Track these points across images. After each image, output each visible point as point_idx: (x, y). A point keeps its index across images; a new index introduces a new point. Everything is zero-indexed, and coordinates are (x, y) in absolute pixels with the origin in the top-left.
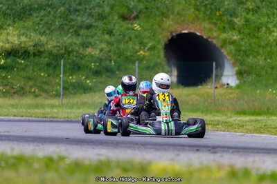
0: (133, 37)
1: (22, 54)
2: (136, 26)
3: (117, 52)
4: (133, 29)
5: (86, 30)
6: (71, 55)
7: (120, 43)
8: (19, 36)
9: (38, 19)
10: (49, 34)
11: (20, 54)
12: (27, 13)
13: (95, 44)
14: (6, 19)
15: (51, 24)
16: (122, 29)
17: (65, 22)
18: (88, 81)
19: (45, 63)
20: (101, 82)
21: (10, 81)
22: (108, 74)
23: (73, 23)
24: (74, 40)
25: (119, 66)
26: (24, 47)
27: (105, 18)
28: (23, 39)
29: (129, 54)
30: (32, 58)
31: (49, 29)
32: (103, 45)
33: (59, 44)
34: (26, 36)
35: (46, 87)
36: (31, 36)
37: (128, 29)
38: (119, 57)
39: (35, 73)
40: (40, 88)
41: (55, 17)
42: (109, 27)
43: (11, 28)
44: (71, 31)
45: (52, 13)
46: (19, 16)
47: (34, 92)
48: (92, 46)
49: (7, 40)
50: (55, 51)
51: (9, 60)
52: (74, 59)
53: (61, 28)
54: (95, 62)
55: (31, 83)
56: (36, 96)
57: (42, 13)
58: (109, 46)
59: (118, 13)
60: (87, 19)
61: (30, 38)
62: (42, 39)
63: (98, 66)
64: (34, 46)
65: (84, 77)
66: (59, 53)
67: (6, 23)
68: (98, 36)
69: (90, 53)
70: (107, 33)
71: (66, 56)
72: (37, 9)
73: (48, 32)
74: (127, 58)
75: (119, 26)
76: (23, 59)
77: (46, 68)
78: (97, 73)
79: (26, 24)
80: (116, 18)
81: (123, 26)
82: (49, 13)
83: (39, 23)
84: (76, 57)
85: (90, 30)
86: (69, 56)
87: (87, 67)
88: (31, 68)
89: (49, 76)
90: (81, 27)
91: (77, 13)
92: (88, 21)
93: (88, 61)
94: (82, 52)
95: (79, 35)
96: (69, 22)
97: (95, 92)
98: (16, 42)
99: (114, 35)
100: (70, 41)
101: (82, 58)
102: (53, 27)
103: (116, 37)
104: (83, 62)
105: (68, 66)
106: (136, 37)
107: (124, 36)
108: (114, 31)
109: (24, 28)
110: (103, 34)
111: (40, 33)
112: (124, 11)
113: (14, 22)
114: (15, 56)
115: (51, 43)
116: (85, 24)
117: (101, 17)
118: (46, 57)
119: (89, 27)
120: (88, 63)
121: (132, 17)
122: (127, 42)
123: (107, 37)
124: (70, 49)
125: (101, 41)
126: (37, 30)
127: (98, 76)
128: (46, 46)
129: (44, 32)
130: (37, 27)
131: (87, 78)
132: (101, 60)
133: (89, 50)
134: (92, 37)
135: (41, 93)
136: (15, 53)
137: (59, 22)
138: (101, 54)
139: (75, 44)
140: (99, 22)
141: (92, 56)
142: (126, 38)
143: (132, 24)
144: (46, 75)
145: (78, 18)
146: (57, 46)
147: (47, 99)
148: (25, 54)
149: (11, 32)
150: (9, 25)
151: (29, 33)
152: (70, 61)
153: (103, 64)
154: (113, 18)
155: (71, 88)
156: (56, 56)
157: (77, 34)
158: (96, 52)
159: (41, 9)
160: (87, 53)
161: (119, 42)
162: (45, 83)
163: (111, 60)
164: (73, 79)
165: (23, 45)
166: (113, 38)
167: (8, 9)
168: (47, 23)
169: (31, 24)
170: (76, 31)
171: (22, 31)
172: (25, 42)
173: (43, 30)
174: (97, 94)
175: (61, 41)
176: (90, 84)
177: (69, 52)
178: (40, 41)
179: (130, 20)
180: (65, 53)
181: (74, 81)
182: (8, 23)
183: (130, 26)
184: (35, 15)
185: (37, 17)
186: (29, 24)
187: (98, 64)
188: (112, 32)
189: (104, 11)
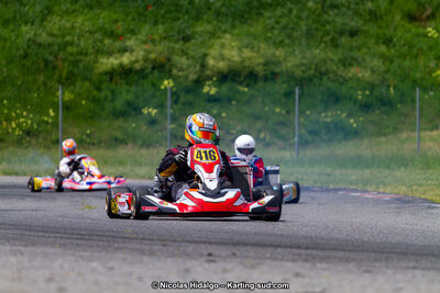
0: (425, 48)
1: (246, 77)
2: (431, 31)
3: (399, 72)
4: (425, 35)
5: (349, 39)
6: (325, 78)
7: (405, 59)
8: (240, 49)
9: (272, 21)
10: (289, 46)
11: (242, 78)
12: (254, 12)
13: (364, 60)
14: (221, 21)
15: (293, 29)
16: (409, 35)
17: (314, 26)
18: (352, 121)
19: (282, 91)
20: (373, 122)
21: (225, 121)
22: (383, 108)
23: (328, 27)
24: (330, 55)
25: (403, 95)
26: (249, 67)
27: (381, 18)
28: (247, 53)
29: (418, 75)
30: (260, 84)
31: (289, 37)
32: (376, 63)
33: (304, 61)
34: (252, 48)
35: (283, 131)
36: (259, 48)
37: (418, 35)
38: (402, 81)
39: (267, 108)
40: (274, 133)
41: (300, 18)
42: (387, 32)
43: (228, 36)
44: (325, 39)
45: (295, 12)
46: (242, 16)
47: (264, 139)
48: (359, 64)
49: (222, 55)
50: (298, 73)
51: (225, 88)
52: (330, 84)
53: (309, 35)
54: (364, 89)
55: (259, 124)
56: (268, 145)
57: (279, 11)
58: (387, 64)
59: (402, 11)
60: (352, 20)
61: (258, 52)
62: (277, 53)
63: (368, 96)
64: (265, 64)
65: (344, 115)
66: (306, 75)
67: (220, 28)
68: (370, 48)
69: (354, 75)
70: (384, 43)
71: (316, 80)
72: (271, 5)
73: (287, 41)
74: (415, 81)
75: (403, 31)
76: (248, 86)
77: (283, 100)
78: (366, 107)
79: (252, 30)
80: (398, 17)
81: (409, 31)
82: (290, 11)
83: (273, 28)
84: (333, 81)
85: (356, 38)
86: (321, 79)
87: (350, 98)
88: (260, 99)
89: (288, 112)
90: (341, 33)
91: (336, 11)
92: (353, 24)
93: (352, 88)
94: (343, 74)
95: (337, 46)
96: (323, 25)
97: (362, 138)
98: (237, 59)
99: (394, 45)
100: (322, 55)
101: (342, 84)
102: (296, 34)
103: (397, 48)
104: (344, 89)
105: (320, 97)
106: (431, 48)
107: (411, 47)
108: (395, 39)
109: (249, 35)
110: (377, 43)
111: (274, 43)
112: (412, 7)
113: (233, 27)
114: (234, 81)
115: (292, 60)
116: (348, 28)
117: (374, 16)
118: (284, 82)
119: (353, 33)
120: (352, 91)
121: (424, 16)
122: (416, 56)
123: (383, 49)
124: (323, 69)
125: (374, 56)
126: (270, 38)
127: (367, 112)
128: (283, 65)
129: (282, 42)
130: (269, 35)
131: (349, 116)
132: (372, 87)
133: (353, 71)
134: (359, 49)
135: (276, 140)
136: (234, 75)
137: (306, 25)
138: (375, 75)
139: (331, 60)
140: (371, 24)
141: (358, 80)
142: (415, 51)
143: (425, 27)
144: (283, 112)
145: (337, 19)
146: (302, 65)
147: (284, 149)
148: (251, 77)
149: (227, 43)
150: (225, 32)
151: (256, 43)
152: (322, 88)
153: (376, 93)
154: (393, 18)
155: (323, 131)
156: (301, 80)
157: (335, 44)
158: (365, 74)
159: (277, 5)
160: (350, 75)
161: (403, 56)
162: (283, 124)
163: (389, 87)
164: (327, 117)
165: (247, 64)
166: (392, 51)
167: (223, 5)
168: (285, 27)
169: (260, 28)
170: (333, 40)
171: (246, 42)
172: (250, 59)
173: (280, 38)
174: (366, 140)
175: (308, 56)
176: (355, 125)
177: (321, 74)
178: (275, 56)
179: (421, 21)
180: (315, 76)
181: (328, 120)
182: (223, 28)
183: (421, 30)
184: (267, 14)
185: (270, 18)
186: (257, 28)
187: (367, 92)
188: (391, 41)
189: (379, 7)
